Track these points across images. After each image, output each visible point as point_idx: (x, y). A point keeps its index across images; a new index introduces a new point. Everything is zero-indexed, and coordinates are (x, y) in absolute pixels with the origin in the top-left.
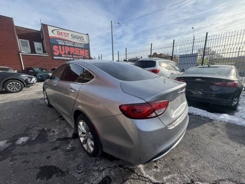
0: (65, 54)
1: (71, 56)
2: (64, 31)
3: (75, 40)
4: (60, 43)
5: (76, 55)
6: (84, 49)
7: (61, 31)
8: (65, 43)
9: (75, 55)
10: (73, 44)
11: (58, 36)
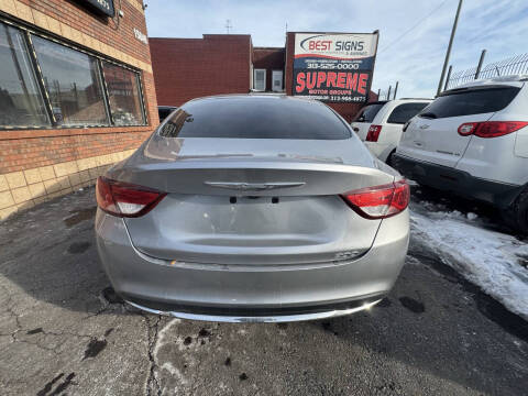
0: (315, 88)
1: (326, 92)
2: (322, 39)
3: (342, 55)
4: (310, 66)
5: (337, 89)
6: (359, 71)
7: (316, 40)
8: (319, 64)
9: (334, 89)
10: (336, 64)
11: (309, 52)
